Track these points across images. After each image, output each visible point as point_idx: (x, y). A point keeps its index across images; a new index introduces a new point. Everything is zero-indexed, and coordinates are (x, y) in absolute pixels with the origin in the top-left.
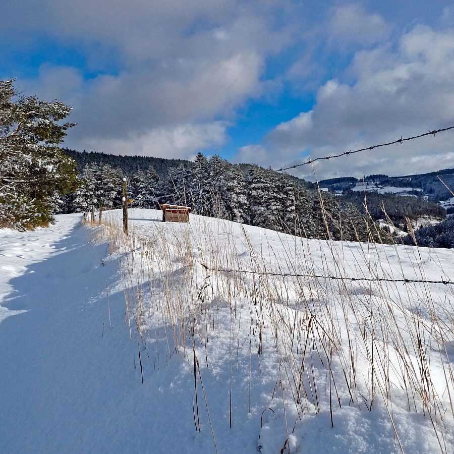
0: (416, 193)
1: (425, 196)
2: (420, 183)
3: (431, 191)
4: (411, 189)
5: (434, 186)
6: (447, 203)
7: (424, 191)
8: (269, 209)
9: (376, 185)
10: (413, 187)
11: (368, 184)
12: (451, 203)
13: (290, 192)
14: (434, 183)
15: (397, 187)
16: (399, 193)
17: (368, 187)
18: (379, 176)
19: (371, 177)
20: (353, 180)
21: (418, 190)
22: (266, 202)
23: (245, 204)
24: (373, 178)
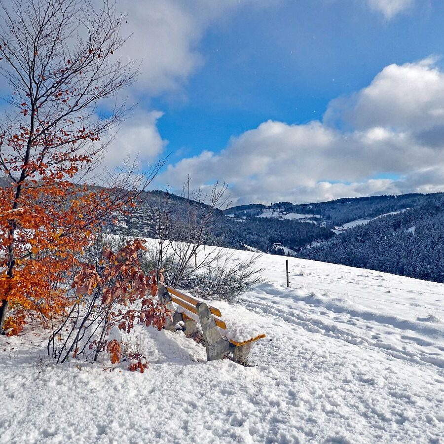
0: (316, 219)
1: (324, 222)
2: (320, 210)
3: (329, 218)
4: (311, 216)
5: (332, 213)
6: (341, 228)
7: (323, 217)
8: (142, 231)
9: (282, 211)
10: (313, 214)
11: (274, 211)
12: (343, 229)
13: (158, 220)
14: (332, 210)
15: (300, 214)
16: (301, 219)
17: (274, 213)
18: (285, 204)
19: (277, 204)
20: (262, 207)
21: (318, 216)
22: (140, 227)
23: (125, 228)
24: (279, 205)
